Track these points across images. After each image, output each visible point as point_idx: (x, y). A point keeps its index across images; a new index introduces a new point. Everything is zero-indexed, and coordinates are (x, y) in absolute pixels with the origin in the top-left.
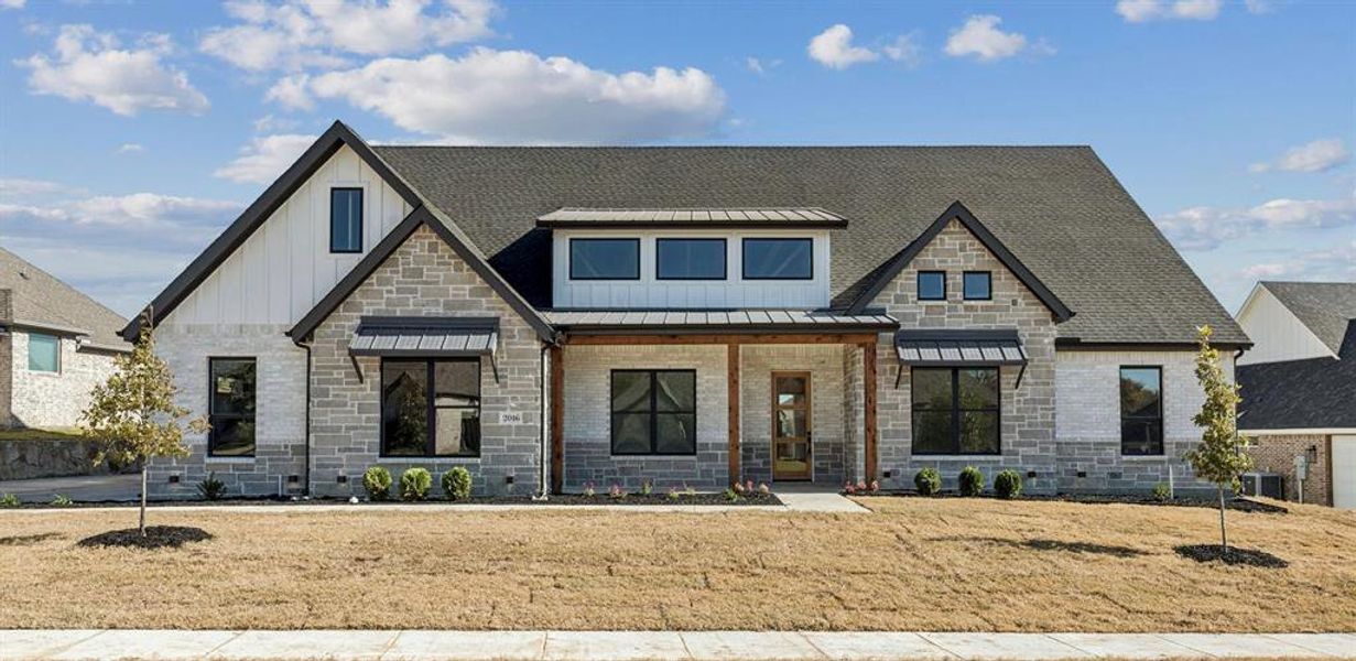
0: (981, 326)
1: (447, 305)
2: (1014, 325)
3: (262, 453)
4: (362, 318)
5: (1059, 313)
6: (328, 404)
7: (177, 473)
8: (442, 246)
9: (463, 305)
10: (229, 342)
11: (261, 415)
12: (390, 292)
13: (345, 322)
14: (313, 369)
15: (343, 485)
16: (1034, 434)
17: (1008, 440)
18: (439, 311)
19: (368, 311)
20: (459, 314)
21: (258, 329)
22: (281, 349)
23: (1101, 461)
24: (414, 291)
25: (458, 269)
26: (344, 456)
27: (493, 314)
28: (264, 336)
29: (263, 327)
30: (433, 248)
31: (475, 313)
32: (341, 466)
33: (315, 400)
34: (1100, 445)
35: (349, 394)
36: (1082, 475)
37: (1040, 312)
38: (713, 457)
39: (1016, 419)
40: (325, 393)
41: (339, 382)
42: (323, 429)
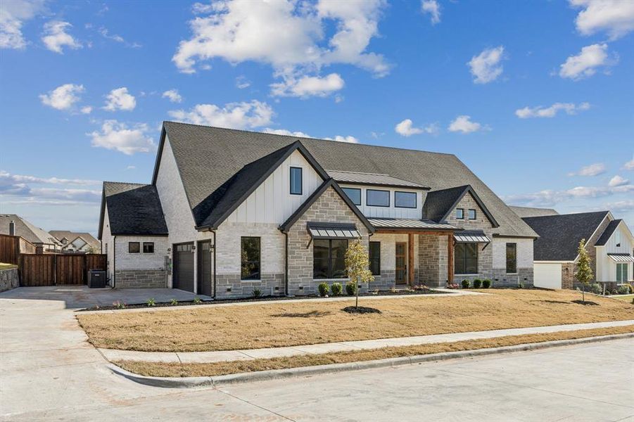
0: (473, 229)
1: (337, 218)
2: (482, 229)
3: (263, 278)
4: (308, 222)
5: (494, 224)
6: (295, 257)
7: (229, 287)
8: (336, 194)
9: (343, 218)
10: (250, 230)
11: (264, 262)
12: (317, 212)
13: (301, 224)
14: (289, 243)
15: (301, 290)
16: (487, 266)
17: (480, 268)
18: (334, 220)
19: (309, 220)
20: (342, 222)
21: (262, 225)
22: (270, 234)
23: (502, 275)
24: (326, 212)
25: (341, 204)
26: (301, 278)
27: (353, 222)
28: (265, 228)
29: (264, 224)
30: (332, 195)
31: (347, 222)
32: (300, 282)
33: (289, 256)
34: (501, 270)
35: (303, 253)
36: (497, 280)
37: (489, 224)
38: (386, 276)
39: (482, 261)
40: (294, 253)
41: (299, 248)
42: (293, 268)
